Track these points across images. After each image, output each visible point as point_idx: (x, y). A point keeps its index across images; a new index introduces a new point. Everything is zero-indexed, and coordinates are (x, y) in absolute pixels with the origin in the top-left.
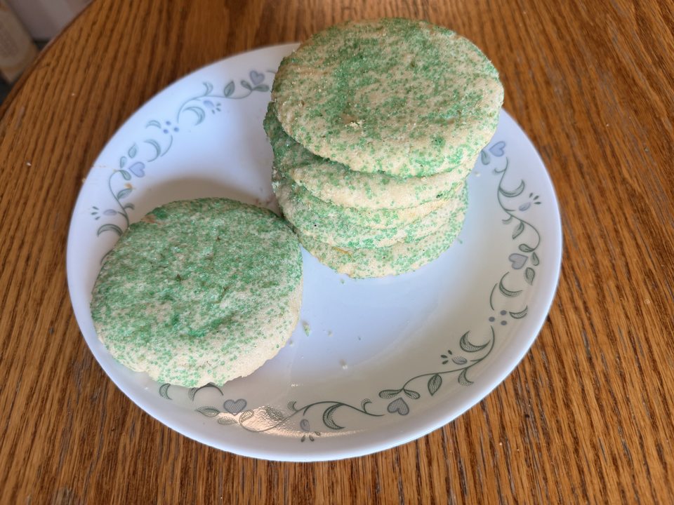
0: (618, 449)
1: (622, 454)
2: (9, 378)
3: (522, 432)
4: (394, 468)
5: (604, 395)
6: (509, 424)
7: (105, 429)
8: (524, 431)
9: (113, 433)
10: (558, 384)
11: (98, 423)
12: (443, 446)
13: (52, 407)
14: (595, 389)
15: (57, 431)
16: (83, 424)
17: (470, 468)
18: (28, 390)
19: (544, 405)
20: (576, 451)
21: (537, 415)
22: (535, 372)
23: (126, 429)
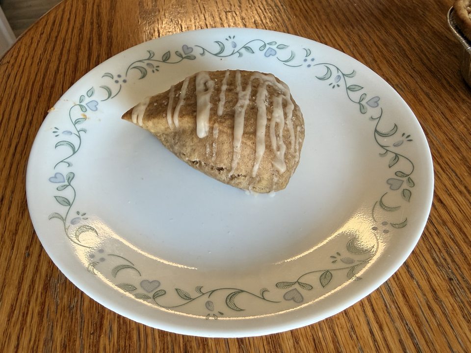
3: (451, 293)
4: (351, 337)
6: (438, 288)
7: (85, 334)
8: (453, 292)
9: (92, 336)
10: (467, 250)
11: (78, 329)
12: (388, 313)
13: (33, 320)
15: (39, 341)
16: (63, 331)
17: (417, 328)
19: (462, 269)
21: (460, 278)
22: (445, 244)
23: (104, 331)
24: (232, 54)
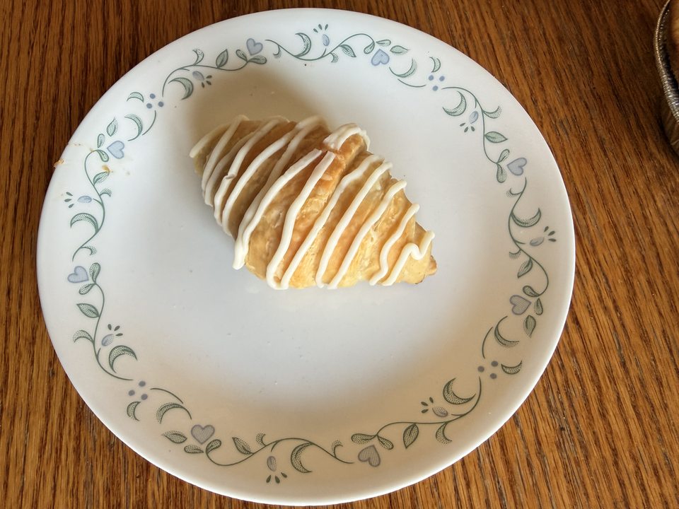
0: (659, 459)
1: (663, 464)
2: (16, 429)
3: (559, 446)
4: (432, 493)
5: (640, 402)
6: (544, 439)
7: (130, 477)
8: (561, 445)
9: (138, 481)
10: (591, 392)
11: (121, 471)
12: (479, 467)
14: (631, 396)
15: (78, 483)
17: (509, 488)
18: (38, 441)
19: (580, 418)
20: (616, 463)
22: (567, 382)
23: (151, 474)
24: (322, 57)
